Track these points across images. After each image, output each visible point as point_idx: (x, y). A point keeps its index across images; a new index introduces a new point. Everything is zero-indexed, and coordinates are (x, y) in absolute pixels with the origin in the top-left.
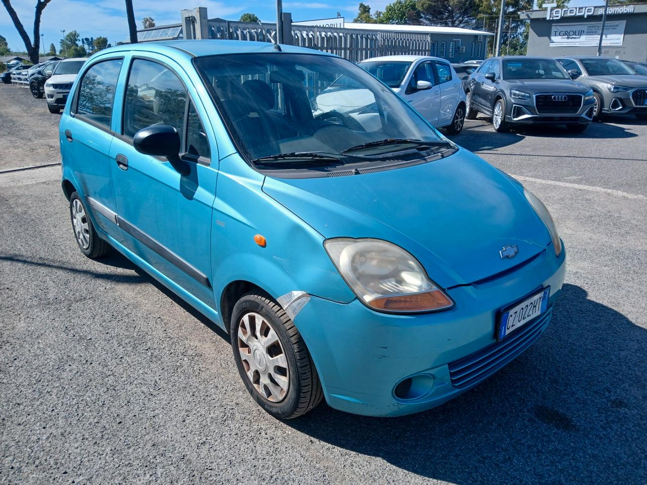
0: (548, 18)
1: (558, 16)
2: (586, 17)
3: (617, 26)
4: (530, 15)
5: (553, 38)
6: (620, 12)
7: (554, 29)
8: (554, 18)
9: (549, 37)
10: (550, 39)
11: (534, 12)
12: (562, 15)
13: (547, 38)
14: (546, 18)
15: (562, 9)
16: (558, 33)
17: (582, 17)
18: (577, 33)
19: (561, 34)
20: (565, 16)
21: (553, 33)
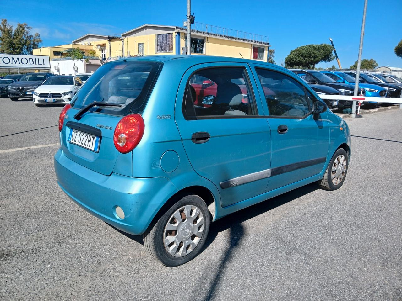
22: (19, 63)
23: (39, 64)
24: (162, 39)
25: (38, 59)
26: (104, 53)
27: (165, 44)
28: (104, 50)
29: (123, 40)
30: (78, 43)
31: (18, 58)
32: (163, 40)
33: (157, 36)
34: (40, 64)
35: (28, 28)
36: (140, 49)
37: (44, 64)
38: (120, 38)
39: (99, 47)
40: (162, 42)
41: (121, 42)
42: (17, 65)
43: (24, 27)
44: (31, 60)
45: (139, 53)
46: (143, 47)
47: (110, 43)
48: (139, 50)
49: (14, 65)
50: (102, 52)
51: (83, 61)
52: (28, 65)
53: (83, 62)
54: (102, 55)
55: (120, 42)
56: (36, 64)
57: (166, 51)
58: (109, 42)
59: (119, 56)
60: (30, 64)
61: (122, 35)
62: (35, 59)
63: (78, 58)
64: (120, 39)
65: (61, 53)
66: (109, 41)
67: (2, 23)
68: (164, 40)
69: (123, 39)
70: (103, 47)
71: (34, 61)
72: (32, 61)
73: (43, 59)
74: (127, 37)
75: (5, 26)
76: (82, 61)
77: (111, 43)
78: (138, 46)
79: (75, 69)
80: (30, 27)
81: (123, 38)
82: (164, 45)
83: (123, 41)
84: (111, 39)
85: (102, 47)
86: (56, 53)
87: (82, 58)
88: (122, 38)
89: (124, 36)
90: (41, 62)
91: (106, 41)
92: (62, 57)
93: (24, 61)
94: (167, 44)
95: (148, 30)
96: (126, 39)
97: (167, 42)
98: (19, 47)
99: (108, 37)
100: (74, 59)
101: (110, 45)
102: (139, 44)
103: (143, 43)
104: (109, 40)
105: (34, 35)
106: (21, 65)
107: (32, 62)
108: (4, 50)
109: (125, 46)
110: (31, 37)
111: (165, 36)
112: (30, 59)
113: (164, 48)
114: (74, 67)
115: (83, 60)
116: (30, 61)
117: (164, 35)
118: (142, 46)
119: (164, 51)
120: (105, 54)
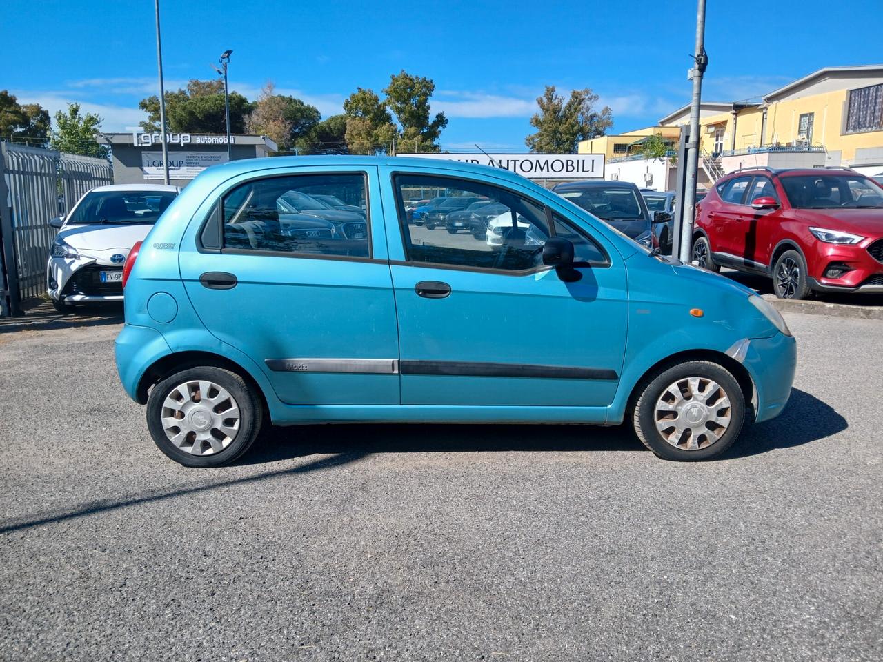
0: (136, 145)
1: (148, 143)
2: (182, 145)
3: (220, 157)
4: (110, 139)
5: (146, 169)
6: (221, 143)
7: (145, 158)
8: (143, 145)
9: (141, 166)
10: (142, 170)
11: (115, 136)
12: (154, 142)
13: (138, 168)
14: (133, 144)
15: (151, 135)
16: (151, 163)
17: (179, 145)
18: (175, 164)
19: (156, 163)
20: (157, 143)
21: (144, 163)
22: (548, 171)
23: (583, 171)
24: (862, 100)
25: (583, 161)
26: (720, 142)
27: (869, 112)
28: (722, 135)
29: (764, 111)
30: (669, 123)
31: (547, 161)
32: (864, 101)
33: (851, 94)
34: (585, 170)
35: (590, 98)
36: (804, 127)
37: (593, 171)
38: (758, 105)
39: (712, 130)
40: (862, 107)
41: (762, 114)
42: (545, 174)
43: (583, 96)
44: (570, 163)
45: (800, 138)
46: (810, 124)
47: (735, 119)
48: (802, 129)
49: (539, 174)
50: (717, 140)
51: (665, 162)
52: (564, 174)
53: (663, 164)
54: (717, 145)
55: (759, 115)
56: (578, 171)
57: (870, 129)
58: (734, 116)
59: (751, 146)
60: (567, 171)
61: (765, 99)
62: (578, 161)
63: (655, 157)
64: (760, 107)
65: (630, 147)
66: (734, 114)
67: (547, 96)
68: (866, 102)
69: (765, 108)
70: (720, 129)
71: (575, 165)
72: (571, 165)
73: (593, 161)
74: (775, 102)
75: (550, 100)
76: (662, 161)
77: (738, 118)
78: (800, 120)
79: (647, 180)
80: (595, 95)
81: (765, 104)
82: (867, 113)
83: (766, 113)
84: (739, 109)
85: (717, 130)
86: (619, 148)
87: (664, 156)
88: (764, 106)
89: (770, 100)
90: (588, 166)
91: (728, 116)
92: (630, 155)
93: (557, 166)
94: (875, 110)
95: (829, 82)
96: (772, 107)
97: (875, 106)
98: (568, 139)
99: (732, 105)
100: (647, 158)
101: (736, 124)
102: (802, 116)
103: (812, 114)
104: (734, 112)
105: (600, 114)
106: (552, 174)
107: (570, 168)
108: (542, 145)
109: (768, 123)
110: (593, 117)
111: (871, 92)
112: (568, 161)
113: (866, 120)
114: (645, 175)
115: (665, 158)
116: (567, 165)
117: (869, 90)
118: (809, 119)
119: (865, 129)
120: (721, 145)
